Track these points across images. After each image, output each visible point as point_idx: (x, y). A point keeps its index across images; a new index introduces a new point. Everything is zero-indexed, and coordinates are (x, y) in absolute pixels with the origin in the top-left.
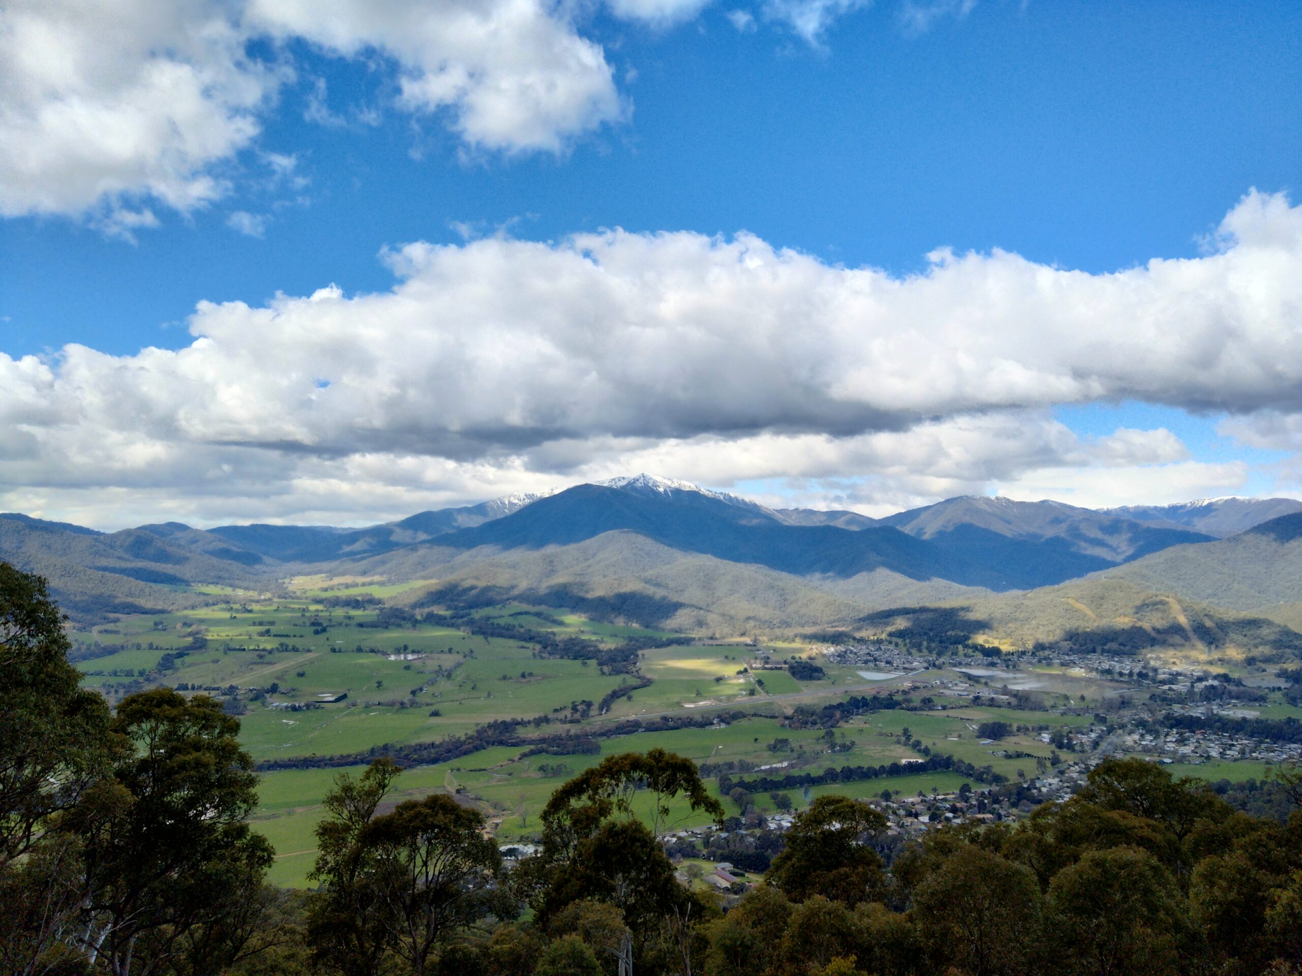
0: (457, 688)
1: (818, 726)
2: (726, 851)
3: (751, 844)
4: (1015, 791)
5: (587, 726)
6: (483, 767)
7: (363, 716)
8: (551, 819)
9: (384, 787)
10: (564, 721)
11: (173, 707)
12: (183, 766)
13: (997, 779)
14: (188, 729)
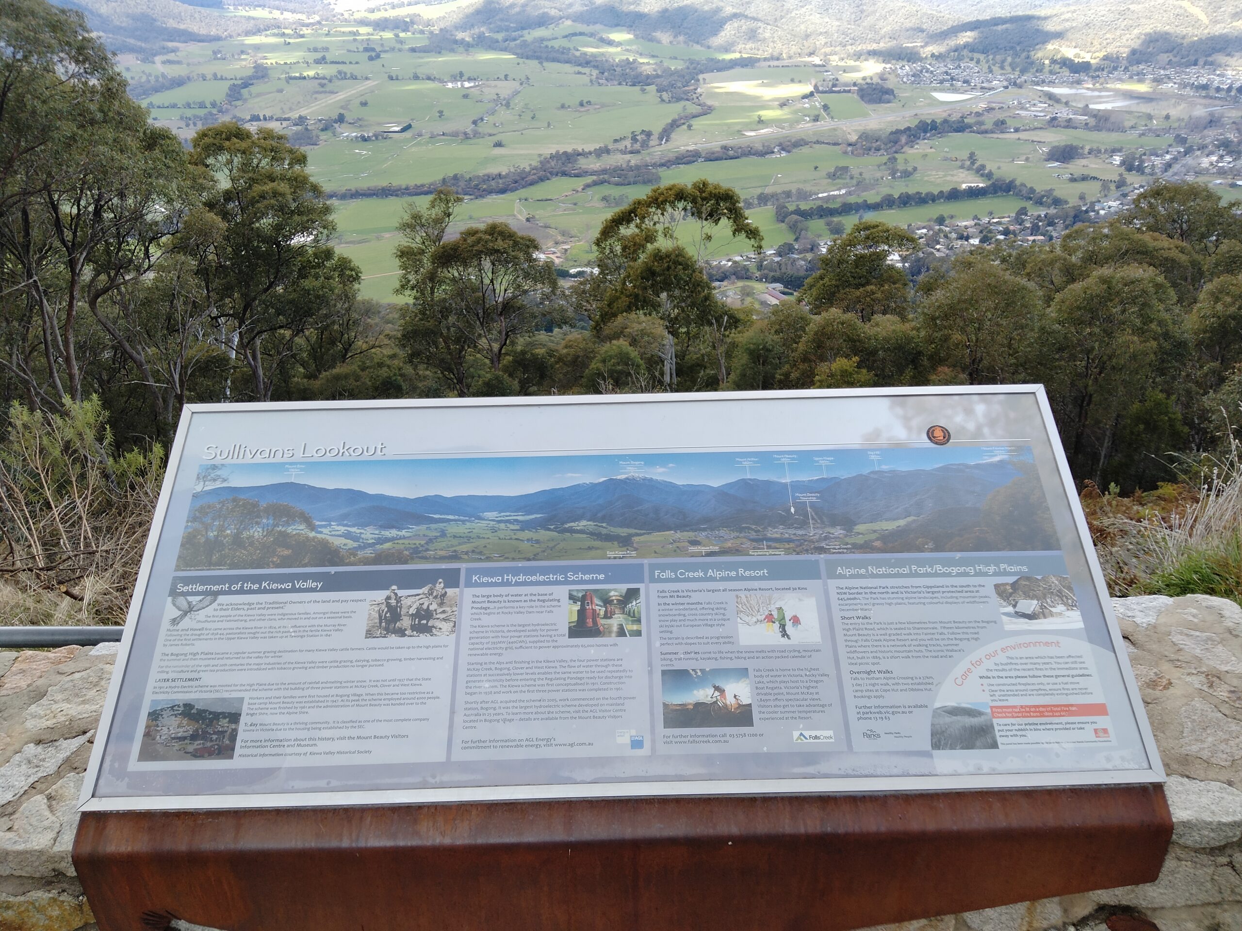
0: (517, 117)
1: (882, 152)
2: (778, 274)
3: (802, 266)
4: (1072, 214)
5: (646, 157)
6: (549, 197)
7: (430, 147)
8: (603, 246)
9: (449, 215)
10: (624, 152)
11: (242, 139)
12: (263, 197)
13: (1057, 202)
14: (260, 160)
